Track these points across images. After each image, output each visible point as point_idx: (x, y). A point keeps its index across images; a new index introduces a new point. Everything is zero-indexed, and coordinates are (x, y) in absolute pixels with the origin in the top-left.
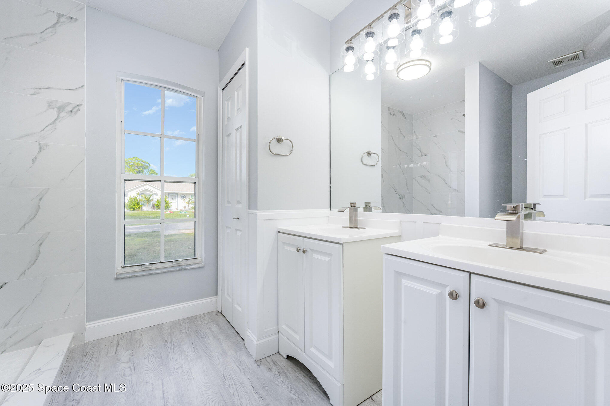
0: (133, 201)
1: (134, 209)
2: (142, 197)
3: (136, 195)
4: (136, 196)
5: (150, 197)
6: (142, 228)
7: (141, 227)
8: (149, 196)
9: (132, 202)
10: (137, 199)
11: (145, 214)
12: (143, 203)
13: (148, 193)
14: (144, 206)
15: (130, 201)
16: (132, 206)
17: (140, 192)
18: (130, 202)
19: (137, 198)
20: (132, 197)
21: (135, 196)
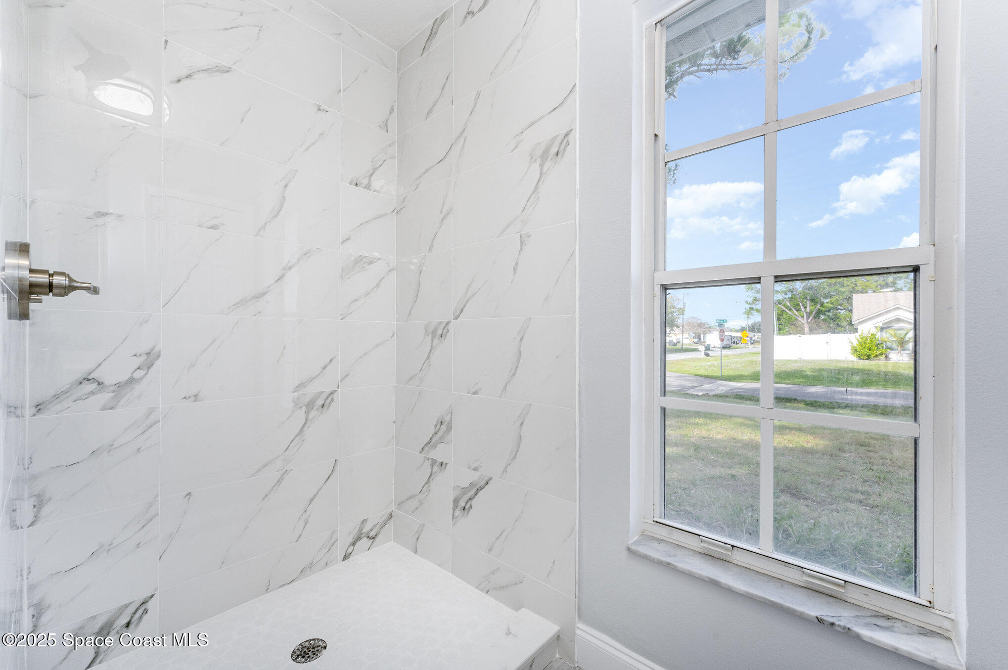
0: (869, 341)
1: (869, 358)
2: (888, 335)
3: (873, 331)
4: (875, 333)
5: (906, 334)
6: (881, 395)
7: (881, 393)
8: (905, 332)
9: (865, 343)
10: (875, 338)
11: (892, 367)
12: (889, 344)
13: (901, 325)
14: (892, 352)
15: (861, 340)
16: (866, 351)
17: (884, 324)
18: (861, 343)
19: (877, 337)
20: (866, 333)
21: (871, 332)
